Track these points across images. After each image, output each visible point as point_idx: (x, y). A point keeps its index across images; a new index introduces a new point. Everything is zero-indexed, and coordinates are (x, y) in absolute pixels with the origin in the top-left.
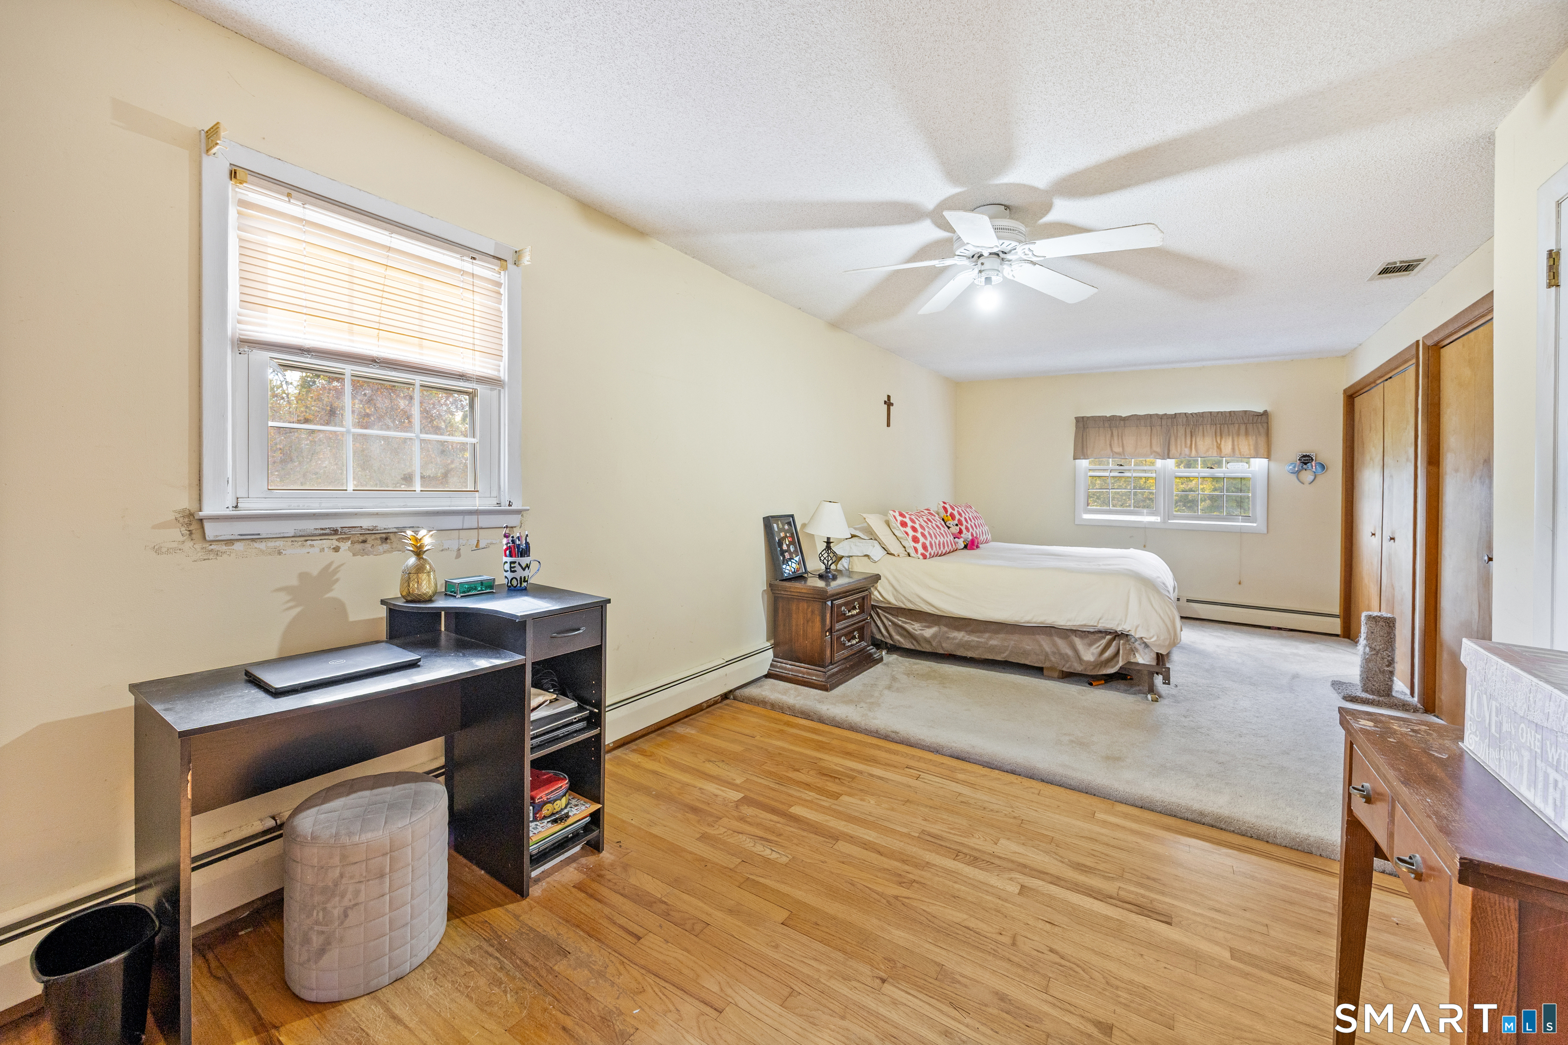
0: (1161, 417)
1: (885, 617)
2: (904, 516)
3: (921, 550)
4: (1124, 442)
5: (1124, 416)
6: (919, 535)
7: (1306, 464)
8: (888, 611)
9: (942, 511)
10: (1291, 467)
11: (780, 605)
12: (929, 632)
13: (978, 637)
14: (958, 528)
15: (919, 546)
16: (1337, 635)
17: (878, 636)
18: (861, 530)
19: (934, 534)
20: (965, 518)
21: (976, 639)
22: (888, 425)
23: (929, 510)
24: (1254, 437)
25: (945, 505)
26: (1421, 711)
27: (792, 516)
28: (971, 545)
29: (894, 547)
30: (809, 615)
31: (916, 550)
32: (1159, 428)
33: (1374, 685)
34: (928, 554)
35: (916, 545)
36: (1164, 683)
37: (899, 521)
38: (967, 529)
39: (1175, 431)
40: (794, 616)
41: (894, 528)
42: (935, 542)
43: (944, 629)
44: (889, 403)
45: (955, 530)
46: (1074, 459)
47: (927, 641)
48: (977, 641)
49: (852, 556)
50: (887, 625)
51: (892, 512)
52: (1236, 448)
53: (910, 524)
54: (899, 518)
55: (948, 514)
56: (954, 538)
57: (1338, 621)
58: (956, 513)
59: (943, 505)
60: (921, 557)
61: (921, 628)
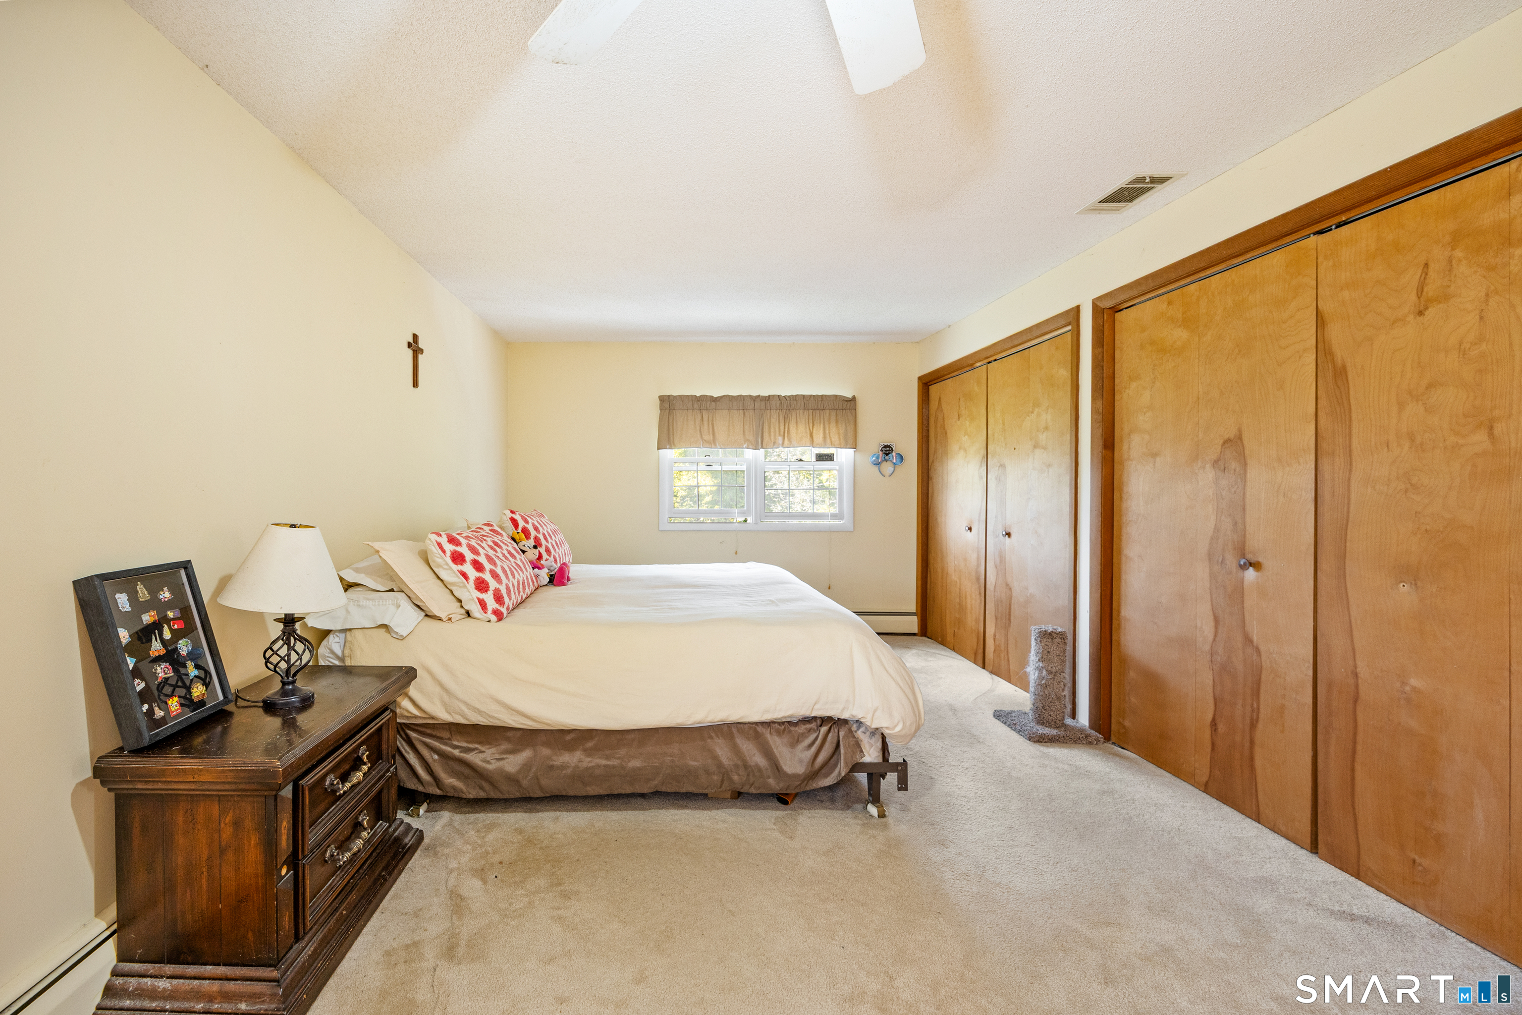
0: (755, 399)
1: (427, 745)
2: (458, 544)
3: (492, 604)
4: (715, 429)
5: (715, 396)
6: (487, 576)
7: (887, 454)
8: (429, 731)
9: (510, 525)
10: (874, 459)
11: (136, 818)
12: (513, 763)
13: (607, 758)
14: (536, 552)
15: (489, 597)
16: (914, 634)
17: (411, 784)
18: (368, 571)
19: (510, 569)
20: (544, 534)
21: (604, 762)
22: (415, 384)
23: (492, 525)
24: (844, 425)
25: (514, 516)
26: (1102, 740)
27: (186, 566)
28: (558, 578)
29: (440, 604)
30: (227, 832)
31: (483, 605)
32: (751, 412)
33: (1050, 715)
34: (504, 610)
35: (482, 596)
36: (899, 789)
37: (448, 553)
38: (548, 551)
39: (769, 416)
40: (181, 840)
41: (439, 566)
42: (513, 585)
43: (545, 751)
44: (414, 346)
45: (533, 554)
46: (658, 449)
47: (512, 779)
48: (606, 766)
49: (350, 630)
50: (430, 761)
51: (434, 537)
52: (828, 436)
53: (469, 556)
54: (449, 548)
55: (520, 530)
56: (533, 569)
57: (915, 619)
58: (530, 527)
59: (511, 515)
60: (494, 618)
61: (497, 756)
